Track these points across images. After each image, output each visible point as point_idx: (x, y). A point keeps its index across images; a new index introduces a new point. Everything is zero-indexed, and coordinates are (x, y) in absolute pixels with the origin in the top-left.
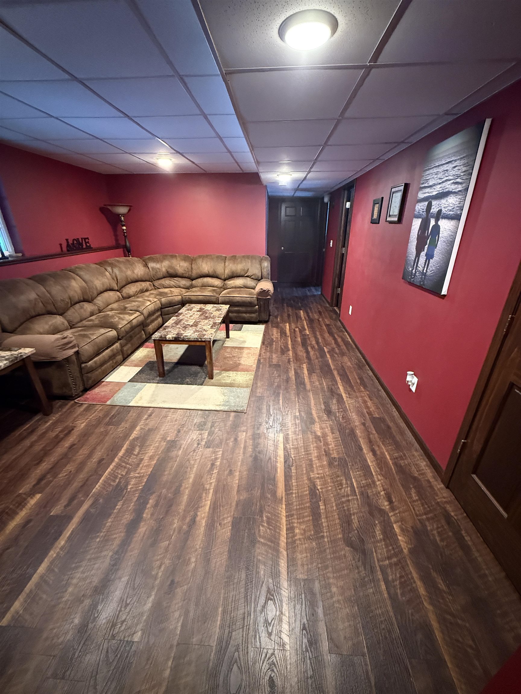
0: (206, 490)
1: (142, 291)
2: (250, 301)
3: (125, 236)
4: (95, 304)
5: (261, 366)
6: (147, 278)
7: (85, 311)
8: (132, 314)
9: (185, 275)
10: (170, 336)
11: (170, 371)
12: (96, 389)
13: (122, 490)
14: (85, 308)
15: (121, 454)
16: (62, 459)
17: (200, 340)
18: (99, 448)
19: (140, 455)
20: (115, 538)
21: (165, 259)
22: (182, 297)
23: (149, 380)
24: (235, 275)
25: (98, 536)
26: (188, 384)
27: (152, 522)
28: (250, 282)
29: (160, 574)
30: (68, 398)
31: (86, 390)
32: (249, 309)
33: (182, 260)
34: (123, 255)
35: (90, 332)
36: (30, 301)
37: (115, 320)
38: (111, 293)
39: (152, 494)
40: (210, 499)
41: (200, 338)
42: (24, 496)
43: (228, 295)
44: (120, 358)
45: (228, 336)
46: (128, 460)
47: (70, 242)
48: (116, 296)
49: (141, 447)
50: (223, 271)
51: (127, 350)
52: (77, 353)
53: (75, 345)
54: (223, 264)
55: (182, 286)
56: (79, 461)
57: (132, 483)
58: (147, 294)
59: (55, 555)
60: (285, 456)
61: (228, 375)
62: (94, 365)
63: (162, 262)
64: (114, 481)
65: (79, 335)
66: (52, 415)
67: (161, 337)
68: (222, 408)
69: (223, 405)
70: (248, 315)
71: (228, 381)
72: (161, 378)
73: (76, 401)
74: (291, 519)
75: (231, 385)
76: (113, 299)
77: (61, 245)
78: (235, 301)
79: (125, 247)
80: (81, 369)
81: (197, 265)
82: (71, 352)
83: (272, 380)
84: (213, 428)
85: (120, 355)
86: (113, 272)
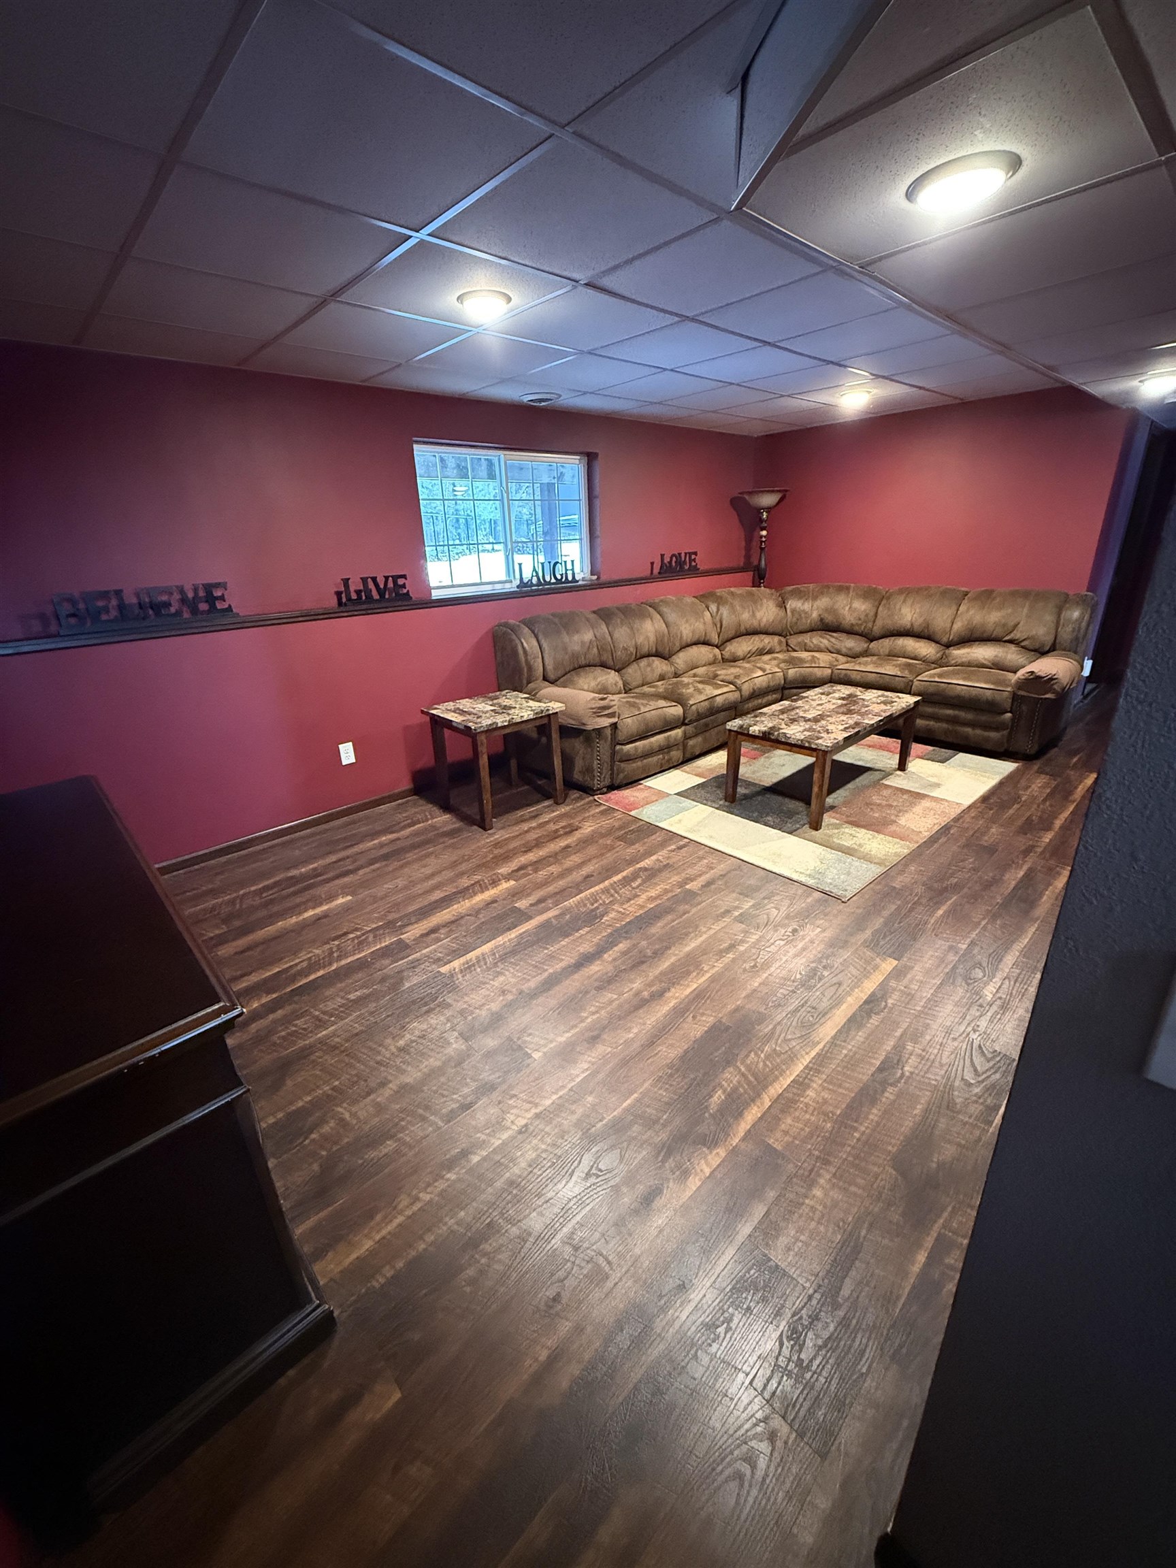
0: (702, 970)
1: (761, 652)
2: (990, 698)
3: (762, 549)
4: (672, 664)
5: (943, 840)
6: (779, 629)
7: (653, 670)
8: (721, 686)
9: (856, 628)
10: (755, 730)
11: (746, 797)
12: (628, 791)
13: (596, 917)
14: (654, 666)
15: (616, 879)
16: (550, 857)
17: (807, 745)
18: (595, 861)
19: (637, 890)
20: (563, 960)
21: (822, 593)
22: (832, 672)
23: (707, 800)
24: (977, 635)
25: (547, 949)
26: (766, 824)
27: (610, 968)
28: (1010, 654)
29: (589, 1020)
30: (588, 790)
31: (612, 787)
32: (984, 718)
33: (858, 596)
34: (751, 584)
35: (642, 701)
36: (583, 643)
37: (688, 691)
38: (704, 650)
39: (626, 938)
40: (700, 981)
41: (809, 742)
42: (500, 877)
43: (937, 679)
44: (676, 754)
45: (902, 766)
46: (621, 889)
47: (667, 560)
48: (711, 656)
49: (644, 882)
50: (949, 625)
51: (693, 747)
52: (614, 726)
53: (615, 712)
54: (954, 608)
55: (844, 650)
56: (565, 866)
57: (611, 916)
58: (766, 658)
59: (502, 942)
60: (873, 994)
61: (853, 832)
62: (632, 752)
63: (815, 598)
64: (592, 905)
65: (627, 702)
66: (562, 805)
67: (741, 727)
68: (803, 879)
69: (810, 876)
70: (978, 732)
71: (847, 843)
72: (727, 804)
73: (596, 797)
74: (813, 1075)
75: (848, 851)
76: (704, 660)
77: (652, 564)
78: (951, 694)
79: (757, 568)
80: (613, 753)
81: (889, 609)
82: (606, 722)
83: (950, 871)
84: (766, 901)
85: (678, 749)
86: (717, 612)
